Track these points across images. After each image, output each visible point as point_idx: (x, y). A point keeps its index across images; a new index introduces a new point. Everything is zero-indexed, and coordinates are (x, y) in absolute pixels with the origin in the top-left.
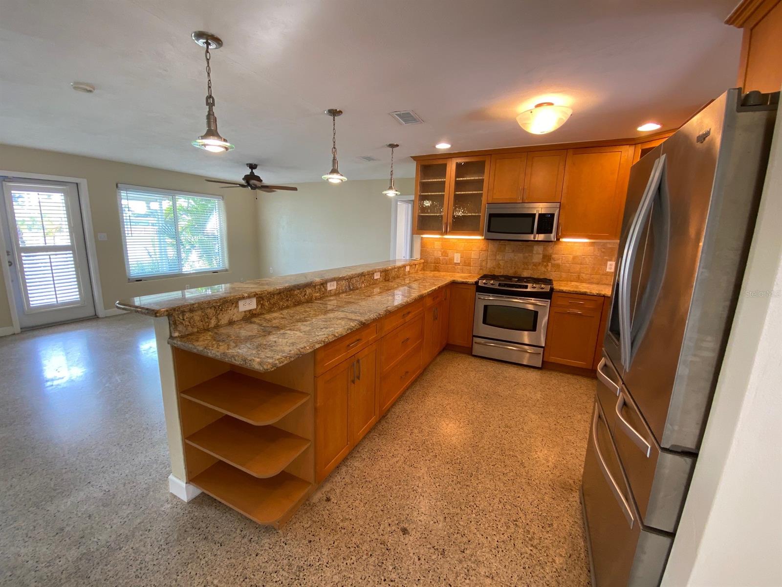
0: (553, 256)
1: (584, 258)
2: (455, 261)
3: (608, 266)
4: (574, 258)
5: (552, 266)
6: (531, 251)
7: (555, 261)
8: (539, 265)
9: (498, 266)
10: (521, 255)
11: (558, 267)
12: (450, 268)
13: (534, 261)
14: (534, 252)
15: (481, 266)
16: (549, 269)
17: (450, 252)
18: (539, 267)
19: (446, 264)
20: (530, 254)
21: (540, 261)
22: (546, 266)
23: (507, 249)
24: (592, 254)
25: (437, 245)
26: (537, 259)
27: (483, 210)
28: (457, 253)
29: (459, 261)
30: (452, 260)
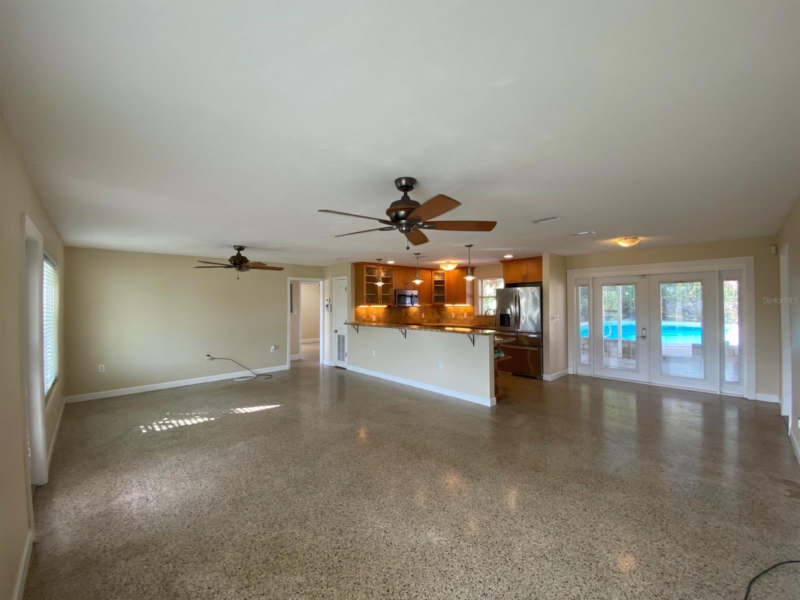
3: (423, 316)
14: (403, 312)
17: (370, 315)
24: (418, 311)
25: (364, 312)
26: (404, 315)
27: (393, 292)
28: (374, 315)
29: (375, 320)
30: (371, 319)
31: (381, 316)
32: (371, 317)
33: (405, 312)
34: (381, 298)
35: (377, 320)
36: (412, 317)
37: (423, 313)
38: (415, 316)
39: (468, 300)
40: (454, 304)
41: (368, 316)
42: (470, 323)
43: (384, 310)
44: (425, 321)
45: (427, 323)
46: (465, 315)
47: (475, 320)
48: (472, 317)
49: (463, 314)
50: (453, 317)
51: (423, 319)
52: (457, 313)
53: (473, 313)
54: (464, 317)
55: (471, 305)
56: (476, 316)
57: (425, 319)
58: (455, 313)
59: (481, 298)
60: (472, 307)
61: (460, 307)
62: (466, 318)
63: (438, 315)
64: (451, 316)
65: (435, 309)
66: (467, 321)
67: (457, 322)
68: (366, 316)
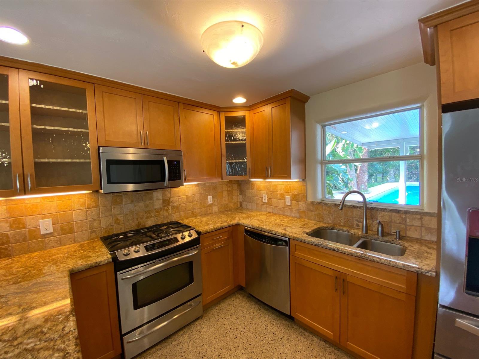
0: (172, 199)
1: (194, 197)
2: (43, 232)
3: (209, 200)
4: (187, 198)
5: (172, 209)
6: (151, 198)
7: (173, 203)
8: (161, 210)
9: (117, 221)
10: (141, 204)
11: (176, 208)
12: (33, 245)
13: (155, 207)
14: (155, 199)
15: (92, 227)
16: (170, 212)
18: (161, 213)
19: (25, 240)
20: (151, 202)
21: (162, 206)
22: (167, 210)
23: (124, 200)
24: (198, 193)
27: (93, 153)
28: (43, 218)
29: (51, 230)
30: (35, 231)
31: (77, 216)
33: (161, 198)
35: (62, 229)
36: (184, 205)
37: (209, 195)
38: (191, 204)
39: (294, 169)
41: (17, 223)
44: (215, 209)
46: (288, 200)
47: (309, 210)
49: (284, 197)
50: (264, 201)
51: (212, 205)
52: (272, 194)
53: (305, 196)
54: (285, 203)
55: (301, 180)
56: (312, 202)
57: (215, 205)
58: (267, 194)
59: (321, 163)
60: (301, 183)
61: (277, 183)
62: (290, 204)
63: (240, 195)
64: (260, 198)
65: (235, 186)
66: (291, 211)
67: (271, 211)
68: (8, 225)
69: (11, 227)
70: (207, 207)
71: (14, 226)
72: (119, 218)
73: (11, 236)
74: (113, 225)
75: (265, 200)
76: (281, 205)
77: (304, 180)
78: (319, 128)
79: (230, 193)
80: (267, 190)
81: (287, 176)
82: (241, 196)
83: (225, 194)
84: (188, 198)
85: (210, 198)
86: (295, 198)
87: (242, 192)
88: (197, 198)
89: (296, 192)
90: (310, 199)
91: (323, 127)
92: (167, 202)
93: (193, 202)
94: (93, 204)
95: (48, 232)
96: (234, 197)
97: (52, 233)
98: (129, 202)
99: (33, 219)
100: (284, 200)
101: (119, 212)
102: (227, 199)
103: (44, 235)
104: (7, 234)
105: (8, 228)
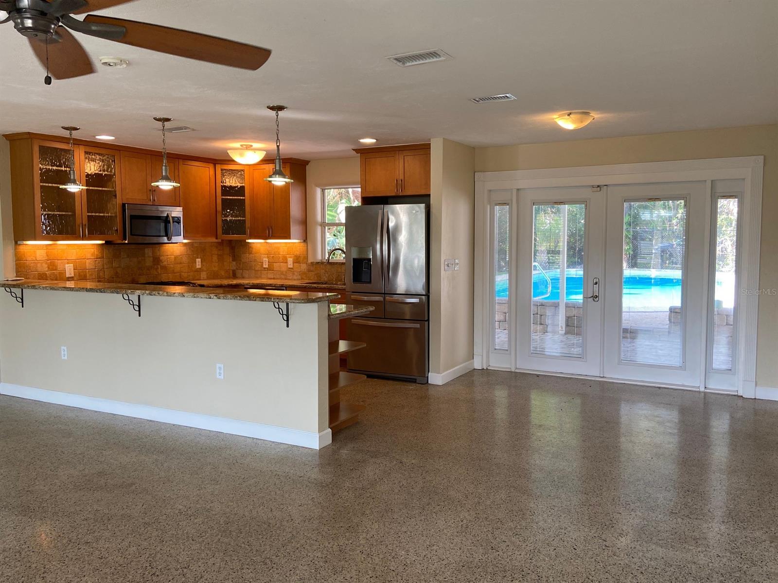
0: (161, 258)
1: (181, 258)
2: (67, 275)
3: (197, 264)
5: (161, 269)
6: (144, 253)
7: (162, 263)
8: (151, 269)
10: (135, 260)
11: (165, 268)
13: (147, 265)
14: (146, 256)
16: (160, 272)
17: (59, 264)
20: (144, 258)
21: (152, 264)
22: (157, 269)
24: (186, 254)
25: (41, 255)
26: (149, 262)
27: (118, 210)
28: (68, 263)
29: (73, 275)
30: (62, 273)
31: (89, 264)
32: (60, 268)
33: (152, 255)
34: (85, 221)
35: (80, 275)
36: (172, 266)
37: (198, 258)
38: (179, 265)
39: (295, 229)
40: (265, 238)
41: (52, 265)
42: (299, 277)
43: (96, 251)
44: (204, 275)
45: (208, 278)
46: (290, 261)
47: (309, 271)
48: (304, 267)
49: (287, 260)
50: (264, 266)
51: (199, 271)
52: (273, 257)
53: (306, 258)
54: (287, 266)
55: (302, 241)
56: (312, 263)
57: (203, 271)
58: (268, 257)
59: (321, 225)
60: (302, 244)
61: (279, 245)
62: (292, 267)
63: (233, 261)
64: (260, 263)
65: (227, 250)
66: (293, 274)
67: (273, 277)
68: (46, 266)
69: (49, 268)
70: (195, 271)
71: (50, 267)
72: (118, 271)
73: (48, 276)
74: (113, 278)
75: (266, 266)
76: (284, 269)
77: (305, 241)
78: (319, 191)
79: (221, 258)
80: (268, 254)
81: (287, 236)
82: (234, 263)
83: (215, 258)
84: (176, 258)
85: (198, 260)
86: (297, 260)
87: (235, 257)
88: (185, 259)
89: (298, 253)
90: (310, 260)
91: (323, 191)
92: (157, 260)
93: (181, 263)
94: (100, 255)
95: (71, 276)
96: (225, 263)
97: (72, 277)
98: (125, 256)
99: (62, 263)
100: (287, 263)
101: (118, 266)
102: (217, 264)
103: (69, 278)
104: (46, 274)
105: (47, 268)
